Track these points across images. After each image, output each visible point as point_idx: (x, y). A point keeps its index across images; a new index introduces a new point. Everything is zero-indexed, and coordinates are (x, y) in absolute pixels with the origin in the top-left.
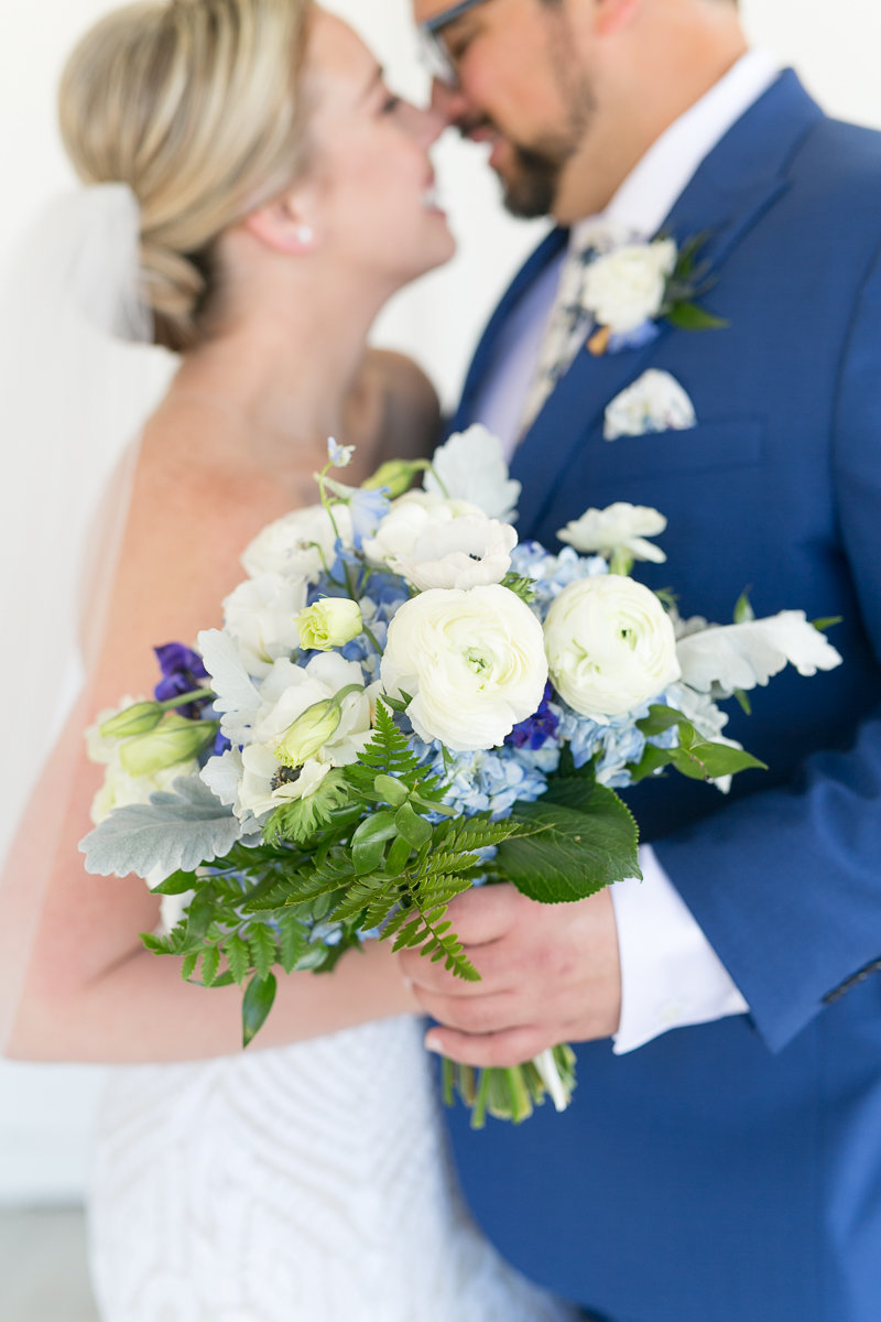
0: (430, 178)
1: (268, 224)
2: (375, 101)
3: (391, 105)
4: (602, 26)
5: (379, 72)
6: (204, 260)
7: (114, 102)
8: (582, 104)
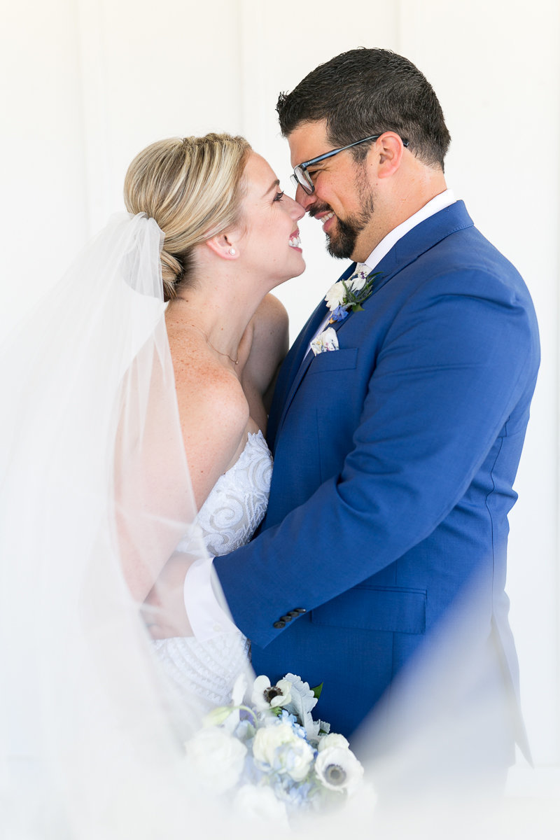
0: (295, 234)
1: (216, 244)
2: (272, 195)
3: (279, 197)
4: (380, 174)
5: (277, 182)
6: (184, 259)
7: (152, 184)
8: (369, 207)
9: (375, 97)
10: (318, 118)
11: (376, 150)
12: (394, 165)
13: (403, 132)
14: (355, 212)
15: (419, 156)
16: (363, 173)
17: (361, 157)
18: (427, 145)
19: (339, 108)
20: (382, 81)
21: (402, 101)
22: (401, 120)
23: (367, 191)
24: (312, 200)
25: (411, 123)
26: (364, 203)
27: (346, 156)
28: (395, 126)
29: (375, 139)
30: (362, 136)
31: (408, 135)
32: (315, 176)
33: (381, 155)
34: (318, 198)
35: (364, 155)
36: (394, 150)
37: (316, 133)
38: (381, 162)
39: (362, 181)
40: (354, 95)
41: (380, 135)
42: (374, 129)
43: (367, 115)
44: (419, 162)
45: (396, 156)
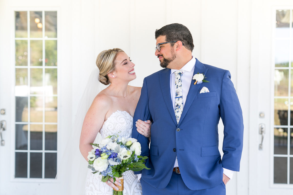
1: (110, 75)
4: (177, 50)
9: (178, 33)
10: (164, 35)
11: (176, 44)
12: (180, 48)
13: (183, 42)
14: (170, 57)
15: (186, 48)
16: (173, 49)
17: (172, 45)
18: (188, 46)
19: (169, 34)
20: (180, 30)
21: (184, 35)
22: (183, 39)
23: (174, 53)
24: (159, 53)
25: (185, 40)
26: (173, 55)
27: (169, 44)
28: (181, 40)
29: (176, 42)
30: (173, 41)
31: (184, 43)
32: (161, 48)
33: (177, 46)
34: (160, 53)
35: (173, 45)
36: (180, 45)
37: (163, 38)
38: (177, 47)
39: (172, 51)
40: (173, 32)
41: (177, 41)
42: (176, 40)
43: (175, 36)
44: (186, 49)
45: (180, 46)
